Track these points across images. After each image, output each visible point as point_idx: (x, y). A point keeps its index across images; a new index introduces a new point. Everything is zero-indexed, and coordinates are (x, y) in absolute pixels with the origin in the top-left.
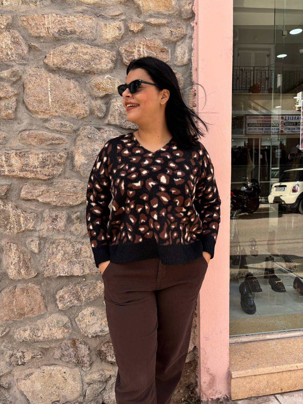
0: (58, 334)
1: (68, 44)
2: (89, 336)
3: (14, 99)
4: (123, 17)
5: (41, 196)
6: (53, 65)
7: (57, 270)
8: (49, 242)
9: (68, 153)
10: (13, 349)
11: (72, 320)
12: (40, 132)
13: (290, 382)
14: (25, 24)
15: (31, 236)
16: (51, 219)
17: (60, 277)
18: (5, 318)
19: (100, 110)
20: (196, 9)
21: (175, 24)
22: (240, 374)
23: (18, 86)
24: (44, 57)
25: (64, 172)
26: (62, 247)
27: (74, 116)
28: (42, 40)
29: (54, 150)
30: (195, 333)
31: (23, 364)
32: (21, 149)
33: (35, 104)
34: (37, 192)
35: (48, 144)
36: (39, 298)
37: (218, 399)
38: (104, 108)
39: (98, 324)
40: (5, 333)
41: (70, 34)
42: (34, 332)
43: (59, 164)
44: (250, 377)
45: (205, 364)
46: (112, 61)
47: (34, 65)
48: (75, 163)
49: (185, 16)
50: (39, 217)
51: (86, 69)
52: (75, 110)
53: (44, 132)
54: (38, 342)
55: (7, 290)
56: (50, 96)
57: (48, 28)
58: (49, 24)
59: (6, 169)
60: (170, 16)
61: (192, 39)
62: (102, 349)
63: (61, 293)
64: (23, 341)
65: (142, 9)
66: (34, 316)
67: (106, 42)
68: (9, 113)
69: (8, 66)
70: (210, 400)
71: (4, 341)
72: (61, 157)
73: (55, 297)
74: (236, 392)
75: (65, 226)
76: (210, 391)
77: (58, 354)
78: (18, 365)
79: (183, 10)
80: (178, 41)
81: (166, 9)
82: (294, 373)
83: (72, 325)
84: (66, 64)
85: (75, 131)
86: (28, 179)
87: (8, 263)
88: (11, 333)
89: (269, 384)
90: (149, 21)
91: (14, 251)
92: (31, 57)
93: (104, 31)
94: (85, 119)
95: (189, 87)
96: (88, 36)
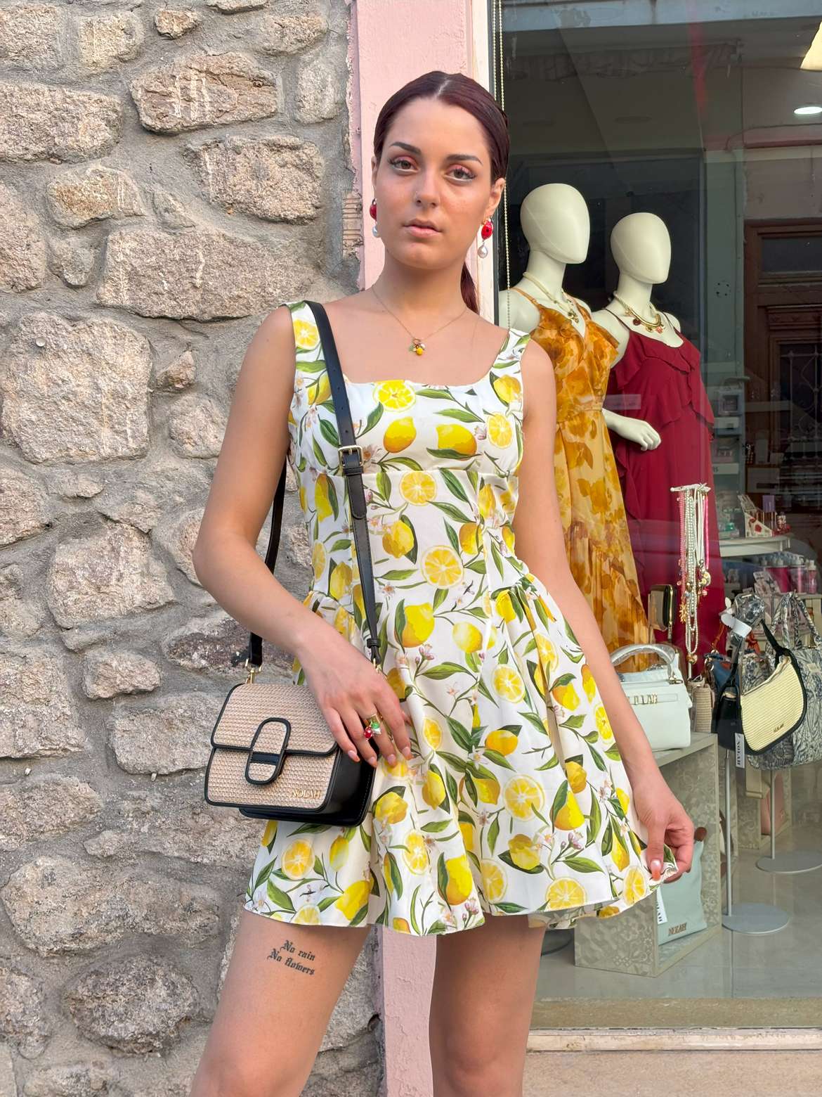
2: (41, 948)
21: (293, 3)
30: (373, 970)
39: (66, 913)
46: (109, 122)
51: (39, 148)
52: (3, 269)
61: (346, 42)
62: (79, 996)
67: (92, 70)
80: (303, 51)
90: (214, 3)
93: (84, 44)
94: (32, 294)
95: (341, 185)
96: (44, 59)
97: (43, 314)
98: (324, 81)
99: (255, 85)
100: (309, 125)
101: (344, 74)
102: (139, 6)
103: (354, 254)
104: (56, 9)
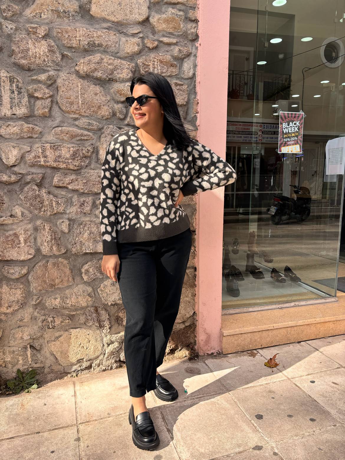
0: (83, 302)
1: (96, 55)
2: (109, 303)
3: (50, 100)
4: (141, 35)
5: (71, 184)
6: (84, 72)
7: (84, 247)
8: (77, 224)
9: (94, 148)
10: (45, 315)
11: (95, 290)
12: (71, 129)
13: (268, 339)
14: (60, 35)
15: (62, 218)
16: (79, 204)
17: (86, 254)
18: (39, 288)
19: (121, 112)
20: (200, 32)
21: (183, 44)
22: (230, 333)
23: (53, 89)
24: (75, 65)
25: (90, 164)
26: (89, 227)
27: (100, 117)
28: (73, 50)
29: (82, 145)
30: (195, 301)
31: (54, 327)
32: (55, 143)
33: (67, 105)
34: (67, 180)
35: (78, 139)
36: (68, 271)
37: (212, 354)
38: (124, 111)
39: (117, 293)
40: (38, 301)
41: (98, 47)
42: (64, 300)
43: (85, 157)
44: (237, 335)
45: (203, 325)
46: (131, 71)
47: (67, 72)
48: (100, 157)
49: (190, 37)
50: (69, 202)
51: (110, 77)
52: (100, 112)
53: (75, 129)
54: (66, 308)
55: (40, 264)
56: (80, 98)
57: (79, 40)
58: (80, 37)
59: (42, 160)
60: (178, 36)
61: (196, 57)
62: (120, 315)
63: (86, 267)
64: (54, 308)
65: (156, 29)
66: (63, 286)
67: (126, 55)
68: (45, 112)
69: (45, 71)
70: (206, 354)
71: (37, 308)
72: (89, 150)
73: (81, 271)
74: (227, 347)
75: (91, 210)
76: (206, 348)
77: (82, 319)
78: (49, 328)
79: (189, 32)
80: (185, 58)
81: (176, 30)
82: (271, 332)
83: (95, 294)
84: (94, 72)
85: (100, 129)
86: (60, 168)
87: (42, 241)
88: (44, 301)
89: (252, 341)
90: (162, 40)
91: (47, 230)
92: (64, 64)
93: (125, 46)
94: (108, 120)
95: (193, 96)
96: (113, 49)
97: (111, 126)
98: (190, 67)
99: (172, 66)
100: (186, 79)
101: (195, 66)
102: (141, 38)
103: (196, 115)
104: (117, 34)
